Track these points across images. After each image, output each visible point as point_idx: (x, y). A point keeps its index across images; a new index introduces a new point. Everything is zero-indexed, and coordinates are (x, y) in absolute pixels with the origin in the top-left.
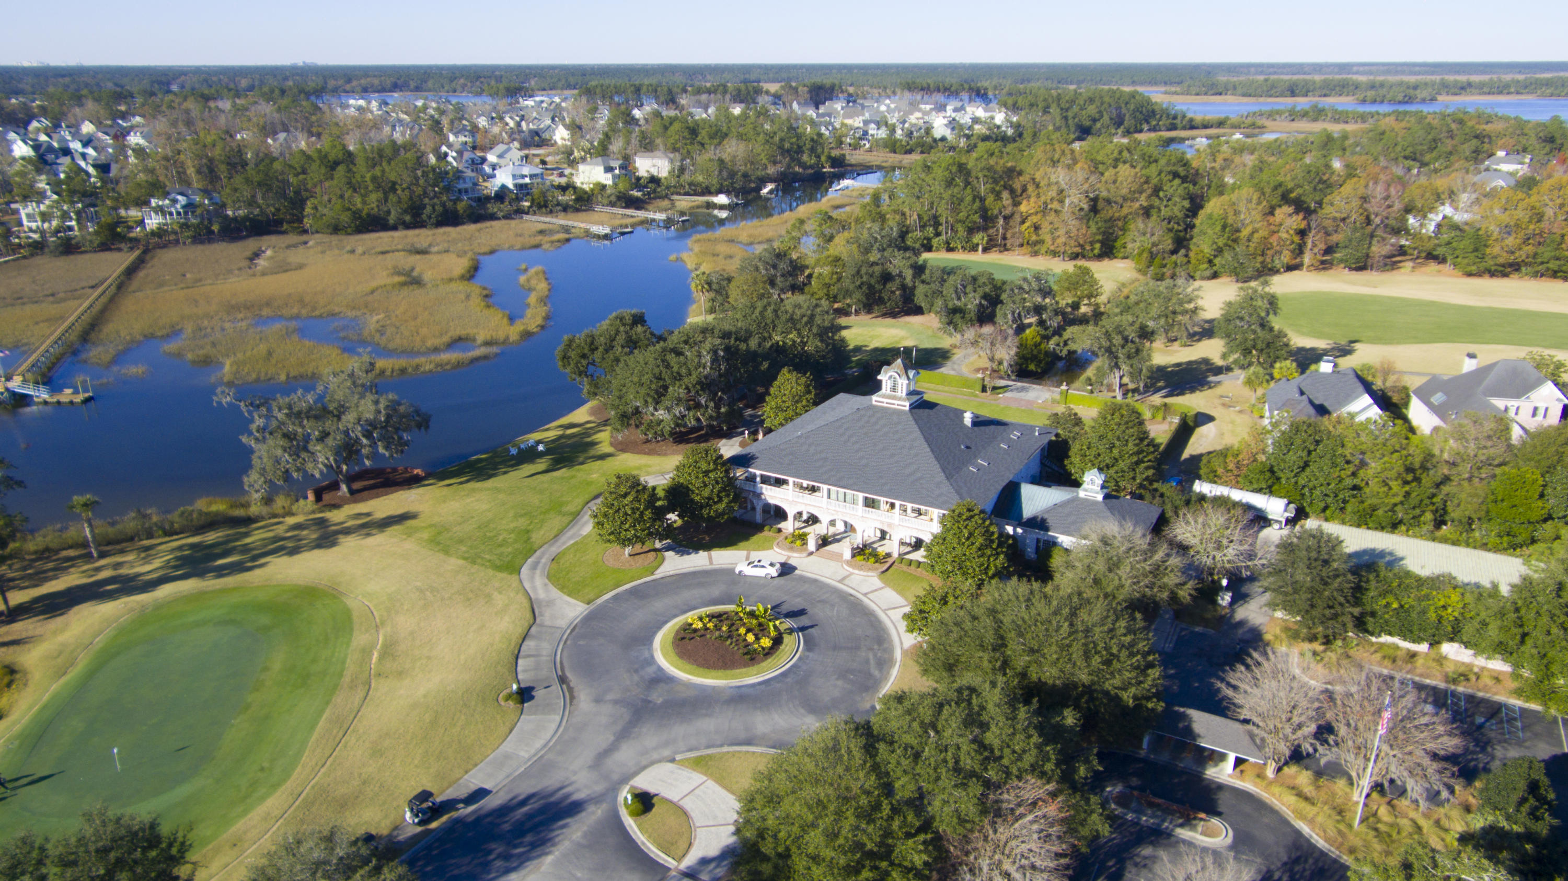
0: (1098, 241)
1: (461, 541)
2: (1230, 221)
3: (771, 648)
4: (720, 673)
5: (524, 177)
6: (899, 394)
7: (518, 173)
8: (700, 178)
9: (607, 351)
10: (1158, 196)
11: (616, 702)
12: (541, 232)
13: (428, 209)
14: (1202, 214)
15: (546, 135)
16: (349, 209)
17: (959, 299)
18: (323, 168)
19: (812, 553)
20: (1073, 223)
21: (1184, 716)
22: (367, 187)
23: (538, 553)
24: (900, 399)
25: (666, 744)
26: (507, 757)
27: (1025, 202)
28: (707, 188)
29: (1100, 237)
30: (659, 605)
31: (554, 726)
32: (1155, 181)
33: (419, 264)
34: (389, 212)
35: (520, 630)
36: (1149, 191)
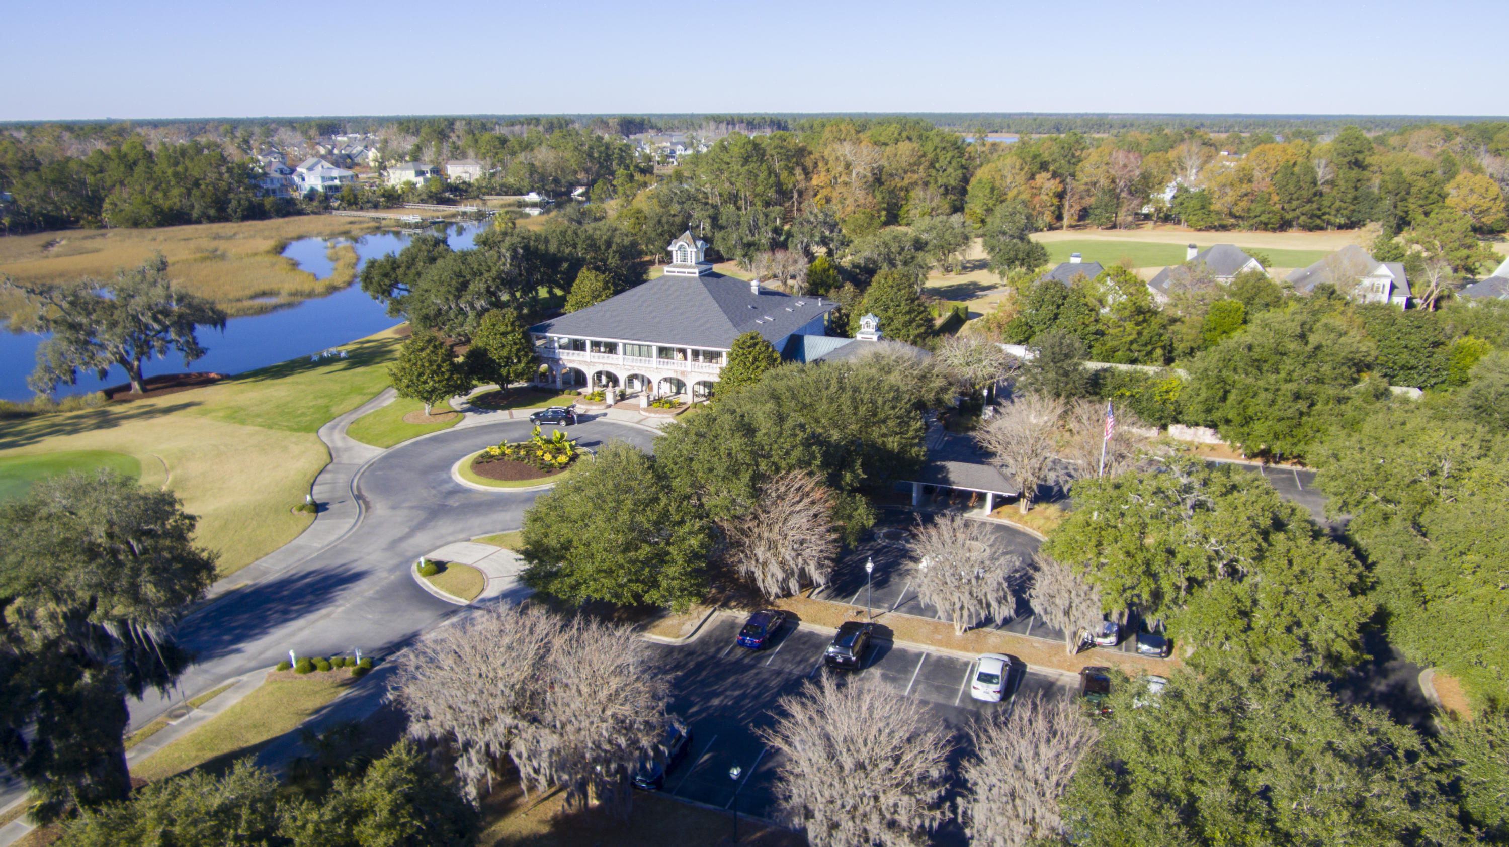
0: (884, 209)
1: (258, 416)
2: (997, 184)
3: (567, 464)
4: (517, 482)
5: (333, 179)
6: (689, 263)
7: (327, 175)
8: (511, 180)
9: (409, 268)
10: (934, 167)
11: (412, 508)
12: (351, 223)
13: (234, 203)
14: (973, 181)
15: (359, 160)
16: (149, 203)
17: (753, 235)
18: (122, 166)
19: (610, 406)
20: (860, 194)
21: (943, 468)
22: (169, 182)
23: (337, 420)
24: (690, 267)
25: (462, 531)
26: (299, 548)
27: (815, 177)
28: (518, 189)
29: (885, 205)
30: (458, 446)
31: (348, 526)
32: (930, 156)
33: (222, 245)
34: (192, 206)
35: (316, 467)
36: (927, 164)
